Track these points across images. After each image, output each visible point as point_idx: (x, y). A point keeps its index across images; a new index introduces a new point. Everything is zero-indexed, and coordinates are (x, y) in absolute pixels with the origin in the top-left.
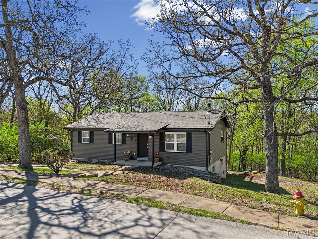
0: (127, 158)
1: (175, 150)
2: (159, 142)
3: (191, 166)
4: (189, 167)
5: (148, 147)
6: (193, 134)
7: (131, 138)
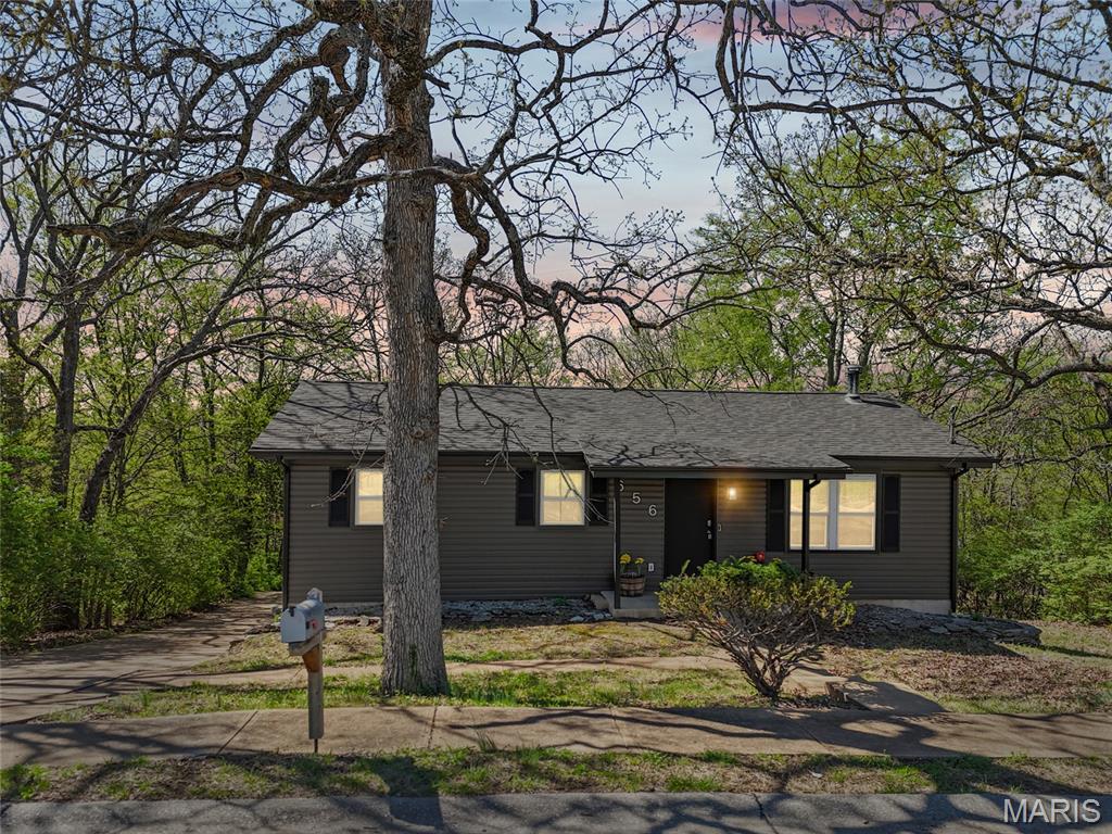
4: (886, 603)
5: (710, 537)
6: (902, 479)
7: (637, 500)
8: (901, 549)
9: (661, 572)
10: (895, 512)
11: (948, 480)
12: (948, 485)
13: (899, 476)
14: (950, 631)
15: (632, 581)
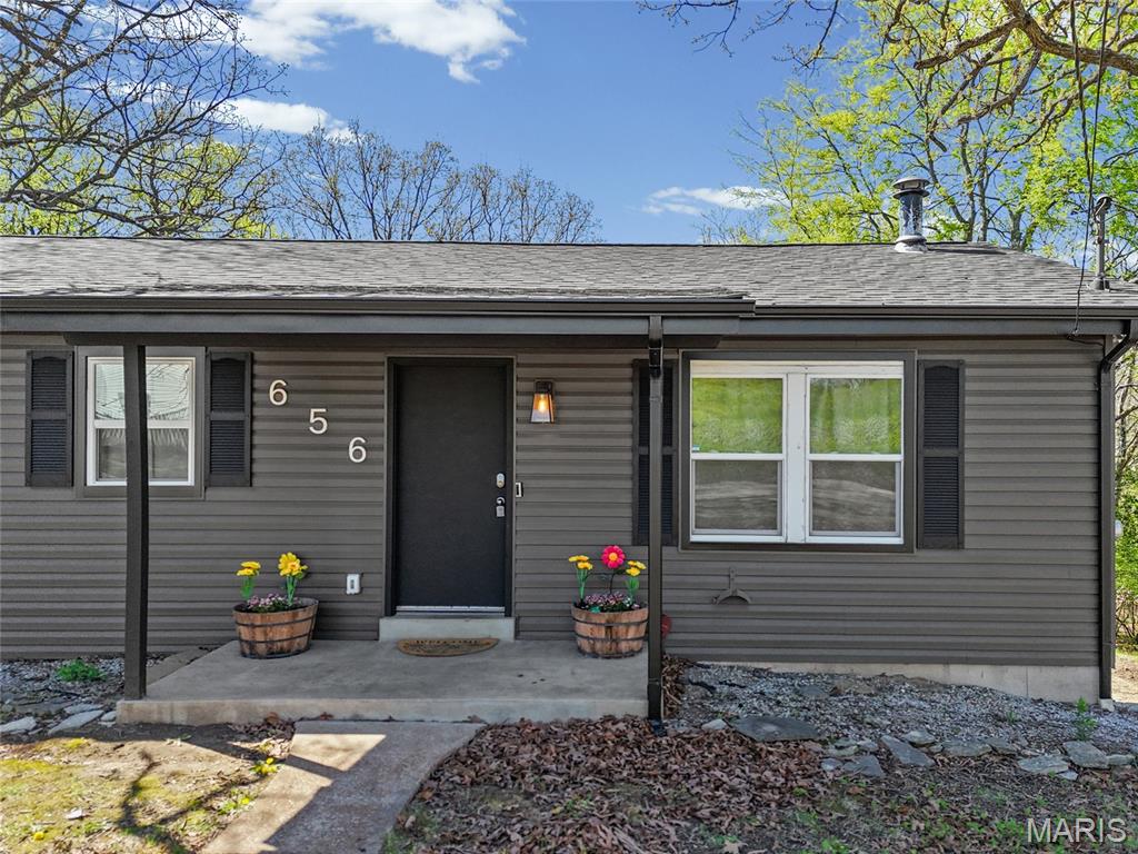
0: (283, 633)
1: (796, 525)
2: (628, 456)
3: (947, 662)
4: (935, 672)
5: (500, 512)
6: (968, 372)
7: (318, 425)
8: (969, 542)
9: (379, 595)
10: (950, 453)
11: (1090, 372)
12: (1089, 386)
13: (961, 363)
14: (1073, 767)
15: (257, 619)
